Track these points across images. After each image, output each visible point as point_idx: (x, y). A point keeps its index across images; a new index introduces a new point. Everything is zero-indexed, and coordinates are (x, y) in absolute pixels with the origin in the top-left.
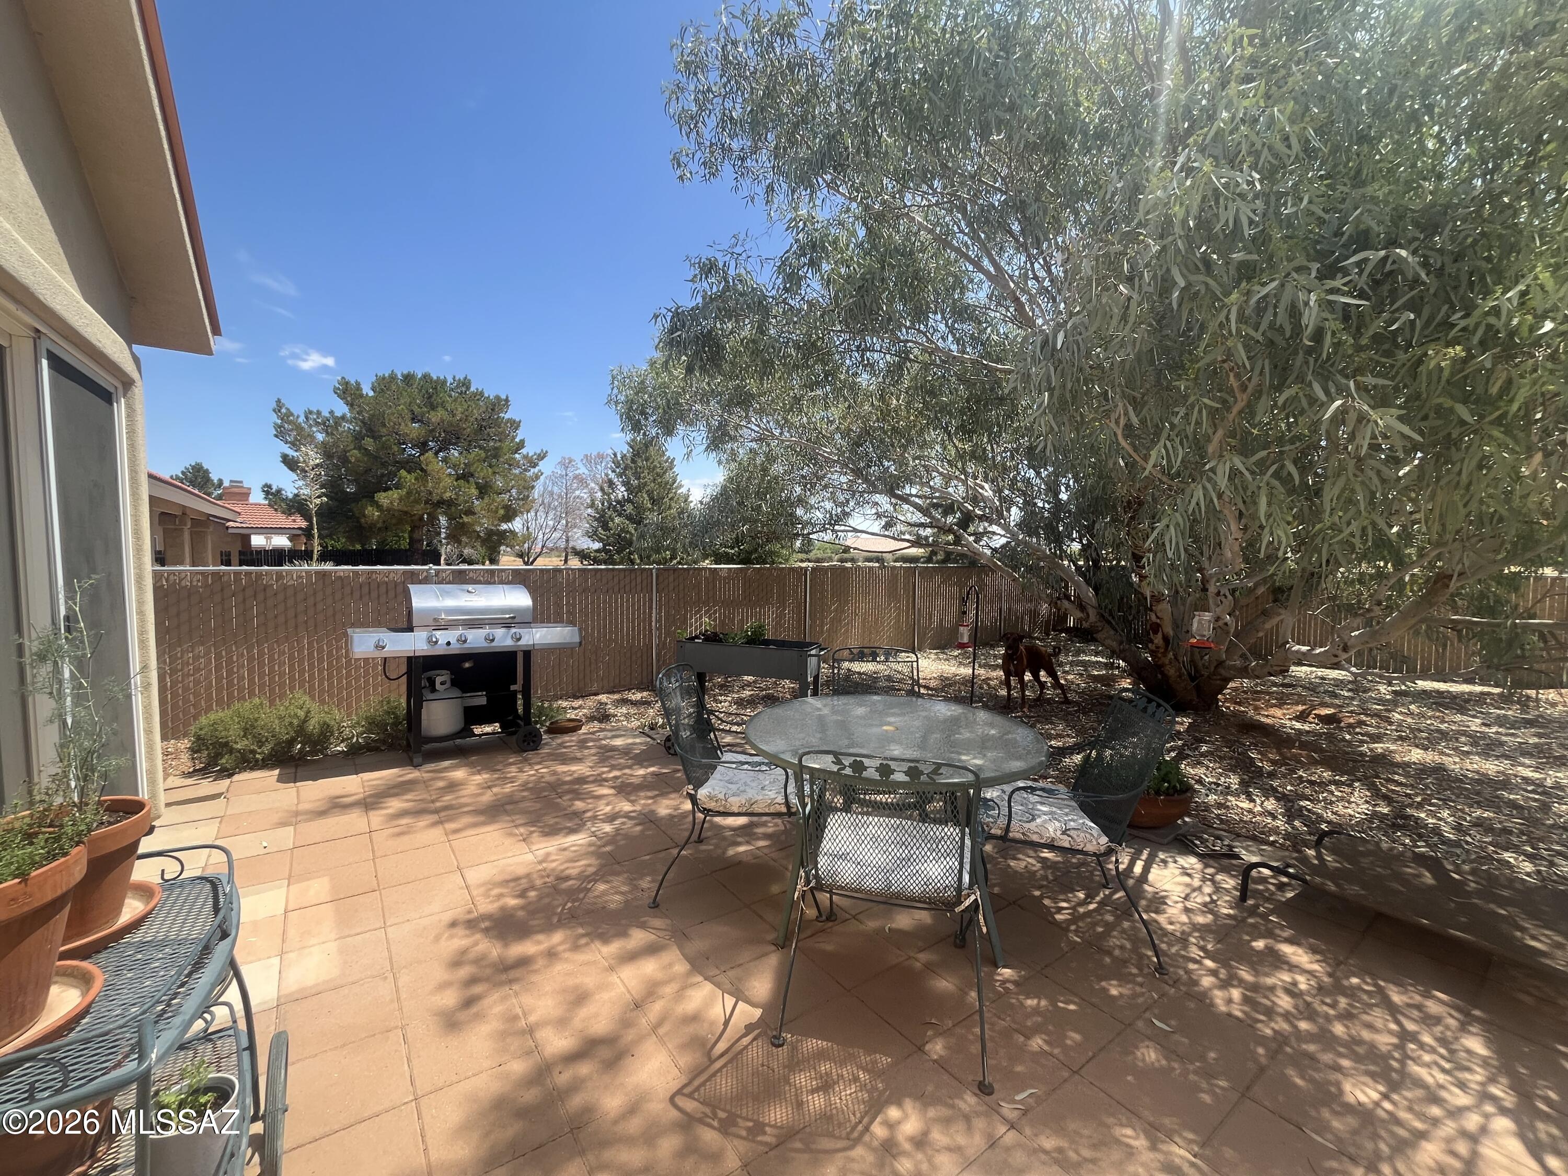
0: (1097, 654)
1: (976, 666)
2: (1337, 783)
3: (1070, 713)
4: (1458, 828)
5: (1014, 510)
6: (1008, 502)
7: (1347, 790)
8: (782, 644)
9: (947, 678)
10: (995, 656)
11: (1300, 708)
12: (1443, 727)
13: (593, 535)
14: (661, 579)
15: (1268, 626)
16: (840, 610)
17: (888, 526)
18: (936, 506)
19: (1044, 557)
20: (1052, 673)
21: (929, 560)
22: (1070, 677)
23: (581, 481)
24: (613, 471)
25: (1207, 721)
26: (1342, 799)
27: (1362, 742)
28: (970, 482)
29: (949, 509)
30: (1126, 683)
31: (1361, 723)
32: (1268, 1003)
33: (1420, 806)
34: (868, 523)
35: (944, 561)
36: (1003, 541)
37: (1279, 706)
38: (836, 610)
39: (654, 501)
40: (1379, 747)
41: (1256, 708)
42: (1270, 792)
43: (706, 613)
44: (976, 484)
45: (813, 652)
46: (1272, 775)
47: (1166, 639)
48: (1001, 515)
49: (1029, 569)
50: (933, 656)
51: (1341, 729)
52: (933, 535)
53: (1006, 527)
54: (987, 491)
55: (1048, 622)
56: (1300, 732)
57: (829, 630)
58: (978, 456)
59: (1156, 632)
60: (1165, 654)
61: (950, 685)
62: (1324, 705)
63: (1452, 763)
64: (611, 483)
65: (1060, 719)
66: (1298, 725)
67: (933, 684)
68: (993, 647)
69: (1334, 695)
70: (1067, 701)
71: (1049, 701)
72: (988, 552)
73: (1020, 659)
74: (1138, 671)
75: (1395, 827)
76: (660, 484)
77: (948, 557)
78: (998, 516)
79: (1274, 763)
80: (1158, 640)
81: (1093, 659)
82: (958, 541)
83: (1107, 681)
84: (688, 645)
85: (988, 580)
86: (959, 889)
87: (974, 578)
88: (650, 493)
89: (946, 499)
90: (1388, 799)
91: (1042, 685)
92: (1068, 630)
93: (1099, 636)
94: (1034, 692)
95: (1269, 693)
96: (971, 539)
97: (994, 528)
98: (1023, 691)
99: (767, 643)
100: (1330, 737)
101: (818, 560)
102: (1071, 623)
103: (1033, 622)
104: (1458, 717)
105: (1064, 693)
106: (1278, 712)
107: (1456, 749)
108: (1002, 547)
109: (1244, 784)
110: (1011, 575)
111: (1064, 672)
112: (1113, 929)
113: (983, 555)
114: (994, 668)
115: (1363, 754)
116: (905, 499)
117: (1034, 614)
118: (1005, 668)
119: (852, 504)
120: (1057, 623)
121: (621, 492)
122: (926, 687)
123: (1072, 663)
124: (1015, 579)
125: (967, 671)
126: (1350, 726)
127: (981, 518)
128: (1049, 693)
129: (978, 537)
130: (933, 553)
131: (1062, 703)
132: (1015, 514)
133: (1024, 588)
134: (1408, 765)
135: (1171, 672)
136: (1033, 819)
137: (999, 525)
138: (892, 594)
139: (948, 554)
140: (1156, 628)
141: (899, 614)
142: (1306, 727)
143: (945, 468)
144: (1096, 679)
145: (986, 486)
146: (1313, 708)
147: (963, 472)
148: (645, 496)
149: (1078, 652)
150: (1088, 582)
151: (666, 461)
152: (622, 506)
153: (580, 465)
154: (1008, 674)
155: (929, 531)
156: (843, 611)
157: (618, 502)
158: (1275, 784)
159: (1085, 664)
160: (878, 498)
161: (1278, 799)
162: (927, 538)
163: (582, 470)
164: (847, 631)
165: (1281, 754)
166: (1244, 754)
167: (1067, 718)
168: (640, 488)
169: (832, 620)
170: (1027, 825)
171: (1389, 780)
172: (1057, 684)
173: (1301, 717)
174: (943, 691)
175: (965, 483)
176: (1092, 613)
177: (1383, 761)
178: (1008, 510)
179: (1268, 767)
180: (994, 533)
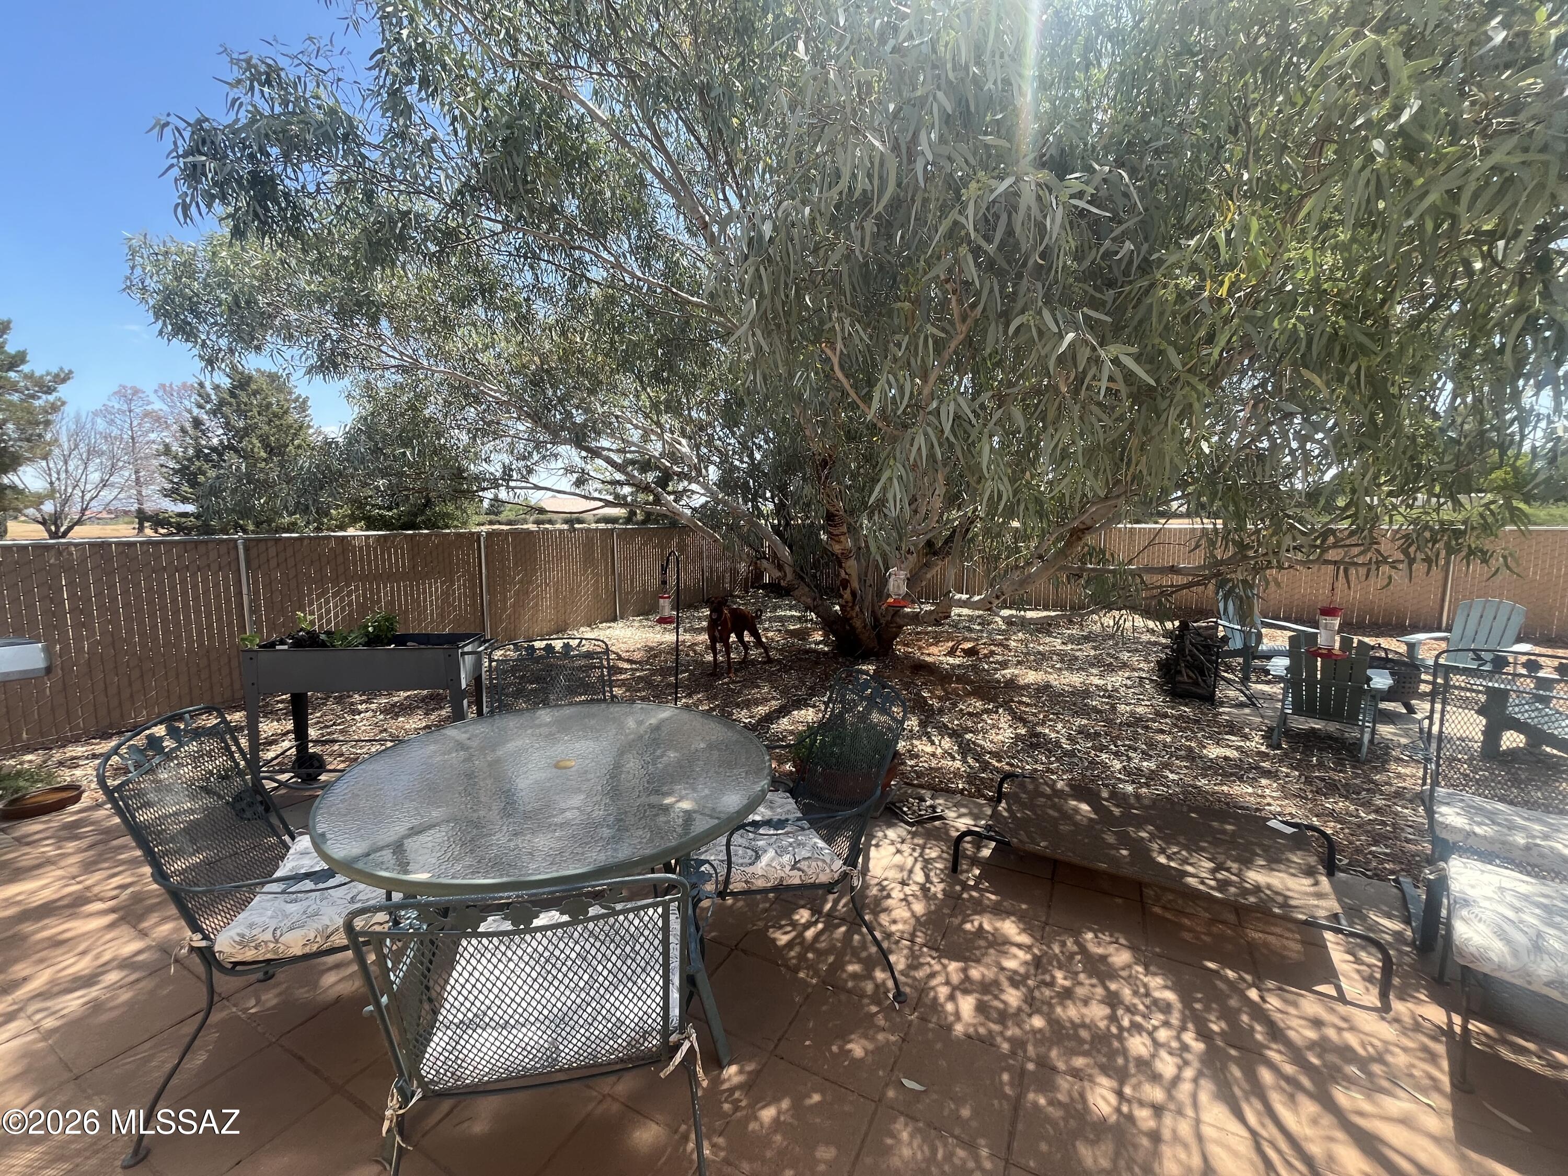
0: (791, 608)
1: (681, 630)
2: (987, 711)
3: (772, 673)
4: (1070, 738)
5: (712, 468)
6: (705, 461)
7: (995, 717)
8: (426, 640)
9: (652, 649)
10: (699, 618)
11: (950, 644)
12: (1041, 648)
13: (173, 493)
14: (254, 552)
15: (929, 576)
16: (527, 582)
17: (579, 483)
18: (633, 462)
19: (743, 516)
20: (754, 633)
21: (628, 520)
22: (770, 634)
23: (158, 420)
24: (200, 407)
25: (887, 667)
26: (993, 726)
27: (996, 669)
28: (667, 436)
29: (646, 466)
30: (818, 636)
31: (992, 653)
32: (1001, 1006)
33: (1043, 723)
34: (555, 478)
35: (644, 522)
36: (703, 500)
37: (936, 644)
38: (521, 581)
39: (271, 450)
40: (1008, 673)
41: (920, 648)
42: (943, 730)
43: (335, 595)
44: (674, 440)
45: (468, 649)
46: (941, 711)
47: (854, 594)
48: (699, 473)
49: (731, 528)
50: (636, 624)
51: (980, 659)
52: (632, 494)
53: (705, 486)
54: (685, 447)
55: (747, 579)
56: (953, 667)
57: (514, 606)
58: (673, 407)
59: (845, 588)
60: (852, 608)
61: (655, 656)
62: (966, 639)
63: (1054, 680)
64: (197, 423)
65: (764, 680)
66: (951, 660)
67: (637, 656)
68: (697, 609)
69: (970, 630)
70: (769, 661)
71: (753, 663)
72: (688, 512)
73: (724, 624)
74: (829, 624)
75: (1034, 746)
76: (279, 428)
77: (648, 518)
78: (694, 473)
79: (940, 699)
80: (847, 595)
81: (789, 613)
82: (657, 501)
83: (802, 635)
84: (265, 656)
85: (688, 540)
86: (665, 1032)
87: (676, 540)
88: (264, 440)
89: (642, 454)
90: (1024, 722)
91: (746, 646)
92: (764, 587)
93: (796, 593)
94: (739, 653)
95: (927, 633)
96: (672, 497)
97: (694, 487)
98: (728, 654)
99: (401, 640)
100: (974, 667)
101: (509, 523)
102: (766, 579)
103: (733, 581)
104: (1048, 640)
105: (766, 651)
106: (934, 650)
107: (1053, 667)
108: (702, 506)
109: (923, 724)
110: (712, 536)
111: (765, 629)
112: (844, 955)
113: (681, 515)
114: (699, 631)
115: (998, 681)
116: (595, 453)
117: (734, 572)
118: (710, 630)
119: (536, 457)
120: (755, 580)
121: (217, 436)
122: (629, 661)
123: (770, 619)
124: (716, 540)
125: (670, 638)
126: (986, 656)
127: (682, 476)
128: (754, 653)
129: (679, 495)
130: (632, 514)
131: (764, 663)
132: (713, 473)
133: (726, 548)
134: (1028, 686)
135: (858, 624)
136: (758, 857)
137: (698, 483)
138: (588, 559)
139: (648, 515)
140: (845, 583)
141: (597, 581)
142: (957, 661)
143: (640, 420)
144: (793, 633)
145: (684, 441)
146: (959, 643)
147: (658, 424)
148: (255, 441)
149: (774, 609)
150: (784, 541)
151: (296, 400)
152: (220, 455)
153: (153, 397)
154: (713, 640)
155: (627, 490)
156: (530, 582)
157: (214, 449)
158: (945, 719)
159: (781, 619)
160: (563, 449)
161: (950, 736)
162: (625, 497)
163: (158, 405)
164: (537, 604)
165: (945, 690)
166: (918, 694)
167: (772, 680)
168: (245, 433)
169: (517, 593)
170: (750, 870)
171: (1020, 702)
172: (759, 643)
173: (952, 653)
174: (647, 662)
175: (661, 437)
176: (788, 570)
177: (1011, 684)
178: (706, 468)
179: (936, 704)
180: (693, 492)
